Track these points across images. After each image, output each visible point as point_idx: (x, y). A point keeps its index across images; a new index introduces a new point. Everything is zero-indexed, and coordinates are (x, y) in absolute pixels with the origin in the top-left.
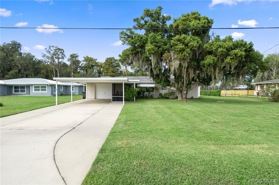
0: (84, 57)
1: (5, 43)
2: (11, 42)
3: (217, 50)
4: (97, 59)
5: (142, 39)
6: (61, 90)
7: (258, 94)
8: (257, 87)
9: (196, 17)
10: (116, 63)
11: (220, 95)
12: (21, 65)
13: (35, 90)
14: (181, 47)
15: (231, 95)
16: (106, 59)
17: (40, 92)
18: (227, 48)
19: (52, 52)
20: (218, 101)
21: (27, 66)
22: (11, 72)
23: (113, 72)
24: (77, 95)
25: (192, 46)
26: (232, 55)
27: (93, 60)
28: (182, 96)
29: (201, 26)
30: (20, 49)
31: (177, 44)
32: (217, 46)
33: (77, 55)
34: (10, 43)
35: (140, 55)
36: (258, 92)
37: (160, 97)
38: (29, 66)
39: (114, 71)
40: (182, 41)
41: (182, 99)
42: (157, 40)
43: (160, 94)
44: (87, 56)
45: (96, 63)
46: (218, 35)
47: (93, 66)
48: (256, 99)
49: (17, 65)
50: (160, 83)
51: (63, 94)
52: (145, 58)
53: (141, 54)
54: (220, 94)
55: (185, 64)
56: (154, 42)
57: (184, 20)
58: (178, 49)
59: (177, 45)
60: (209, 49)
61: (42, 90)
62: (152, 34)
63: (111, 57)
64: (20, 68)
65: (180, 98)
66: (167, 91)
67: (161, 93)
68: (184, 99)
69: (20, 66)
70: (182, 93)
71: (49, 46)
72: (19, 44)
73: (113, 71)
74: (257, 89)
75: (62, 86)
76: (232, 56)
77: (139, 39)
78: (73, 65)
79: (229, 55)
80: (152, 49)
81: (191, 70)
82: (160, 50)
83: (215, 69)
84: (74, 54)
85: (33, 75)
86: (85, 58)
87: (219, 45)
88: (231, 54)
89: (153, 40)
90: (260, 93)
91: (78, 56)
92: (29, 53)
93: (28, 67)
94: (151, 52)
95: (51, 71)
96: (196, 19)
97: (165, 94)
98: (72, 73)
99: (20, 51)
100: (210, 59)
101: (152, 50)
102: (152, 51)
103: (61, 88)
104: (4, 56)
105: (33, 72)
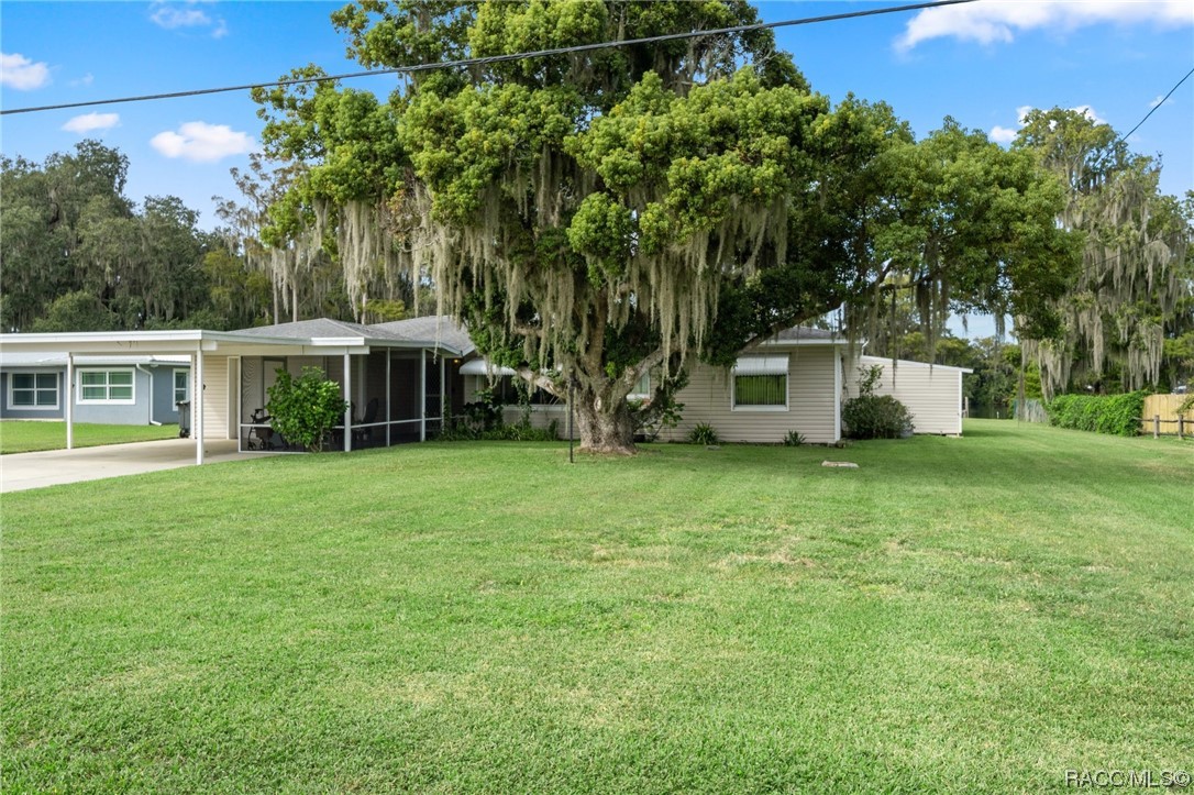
1: (56, 155)
2: (79, 148)
11: (1134, 427)
12: (111, 266)
13: (88, 393)
17: (107, 401)
19: (265, 187)
21: (142, 266)
22: (58, 303)
30: (122, 182)
31: (419, 143)
34: (74, 154)
38: (153, 268)
49: (97, 267)
59: (423, 148)
61: (114, 393)
64: (109, 279)
69: (108, 269)
71: (252, 156)
72: (114, 158)
80: (335, 173)
82: (389, 177)
85: (169, 313)
92: (173, 199)
93: (146, 272)
94: (330, 190)
95: (257, 289)
99: (120, 190)
101: (335, 183)
102: (334, 187)
104: (32, 222)
105: (168, 299)
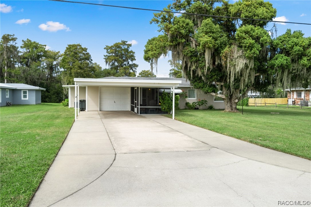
0: (23, 41)
3: (292, 48)
4: (45, 46)
5: (188, 26)
6: (7, 97)
7: (294, 103)
8: (293, 94)
9: (261, 3)
10: (84, 54)
14: (252, 42)
15: (264, 105)
16: (68, 46)
18: (303, 47)
20: (271, 113)
23: (80, 68)
24: (34, 105)
25: (265, 41)
26: (309, 55)
27: (39, 47)
28: (231, 106)
29: (270, 15)
31: (245, 37)
32: (293, 43)
33: (14, 37)
35: (181, 49)
36: (294, 100)
37: (187, 107)
39: (82, 66)
40: (250, 33)
41: (232, 109)
42: (215, 30)
43: (187, 104)
44: (28, 39)
45: (45, 52)
46: (290, 29)
47: (39, 57)
48: (300, 109)
50: (202, 88)
51: (10, 104)
52: (189, 52)
53: (182, 47)
54: (247, 104)
55: (251, 64)
56: (210, 32)
57: (248, 6)
58: (247, 45)
59: (245, 39)
60: (281, 46)
62: (208, 20)
63: (76, 44)
65: (228, 109)
66: (196, 99)
67: (188, 102)
68: (234, 110)
70: (231, 101)
73: (80, 66)
74: (293, 96)
75: (8, 90)
76: (309, 57)
77: (184, 25)
78: (7, 53)
79: (305, 55)
80: (210, 41)
81: (253, 71)
82: (218, 44)
83: (283, 72)
84: (8, 35)
86: (25, 43)
87: (294, 42)
88: (307, 55)
89: (209, 29)
90: (296, 102)
91: (16, 38)
94: (208, 45)
96: (261, 6)
97: (194, 103)
98: (6, 68)
100: (283, 59)
101: (210, 43)
102: (210, 45)
103: (6, 93)
